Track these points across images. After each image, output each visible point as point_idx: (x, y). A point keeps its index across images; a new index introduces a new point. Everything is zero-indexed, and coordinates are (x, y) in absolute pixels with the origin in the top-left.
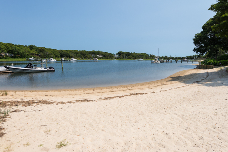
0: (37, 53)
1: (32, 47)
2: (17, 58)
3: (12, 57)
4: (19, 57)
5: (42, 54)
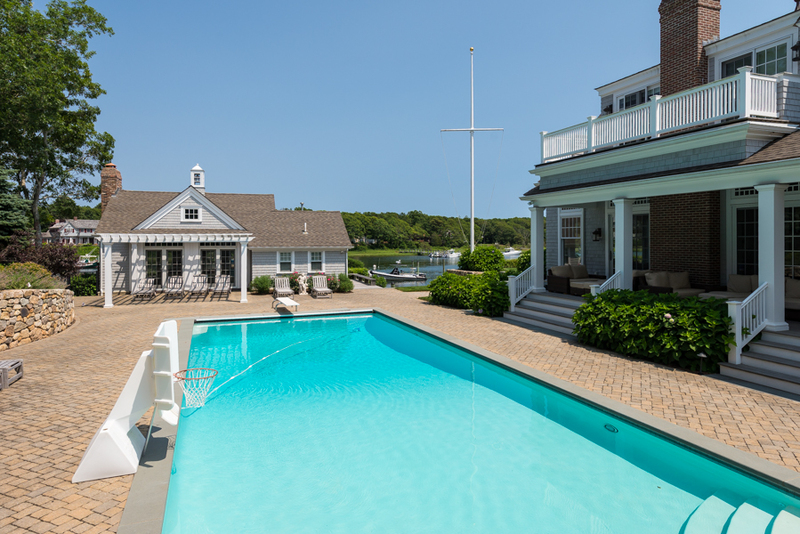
0: (424, 233)
1: (415, 217)
2: (381, 247)
3: (373, 247)
4: (386, 245)
5: (435, 235)
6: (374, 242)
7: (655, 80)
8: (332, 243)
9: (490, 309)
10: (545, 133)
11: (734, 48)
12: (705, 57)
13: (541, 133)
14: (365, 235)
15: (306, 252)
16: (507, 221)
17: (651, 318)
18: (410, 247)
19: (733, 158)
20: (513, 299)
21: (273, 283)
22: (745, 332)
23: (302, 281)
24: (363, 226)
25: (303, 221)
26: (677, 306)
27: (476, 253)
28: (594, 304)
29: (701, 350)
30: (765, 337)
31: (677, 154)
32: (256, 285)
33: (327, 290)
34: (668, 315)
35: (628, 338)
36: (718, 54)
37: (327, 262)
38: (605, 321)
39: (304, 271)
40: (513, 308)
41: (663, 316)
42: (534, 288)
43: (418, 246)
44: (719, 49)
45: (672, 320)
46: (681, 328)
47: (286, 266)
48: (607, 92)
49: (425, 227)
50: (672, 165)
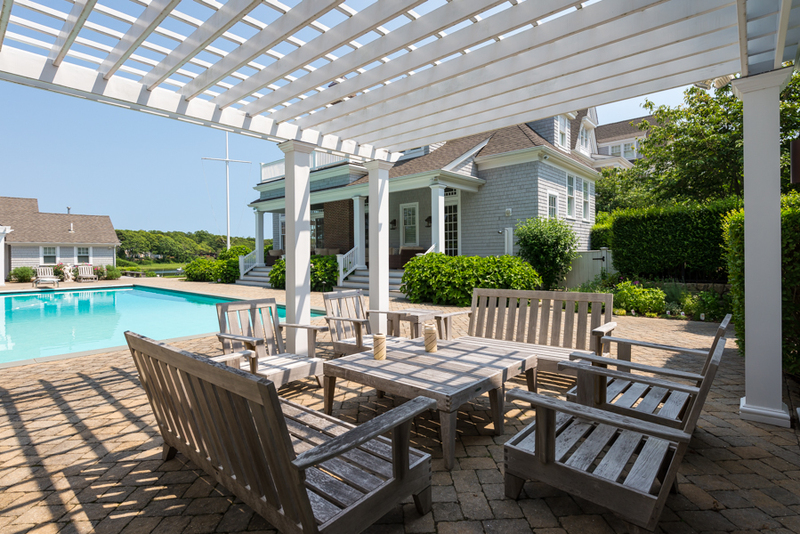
6: (160, 257)
8: (99, 241)
9: (226, 278)
10: (262, 164)
14: (151, 251)
15: (72, 248)
20: (242, 271)
21: (35, 273)
22: (345, 270)
23: (67, 270)
24: (148, 243)
25: (70, 222)
26: (317, 260)
27: (232, 250)
29: (324, 280)
30: (356, 273)
32: (16, 275)
33: (92, 275)
37: (94, 256)
39: (69, 264)
40: (242, 277)
42: (257, 264)
45: (314, 266)
46: (316, 270)
47: (49, 258)
49: (210, 245)
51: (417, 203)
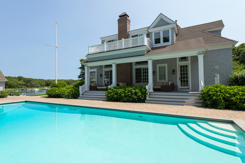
0: (24, 83)
1: (20, 78)
4: (7, 87)
5: (28, 84)
7: (117, 37)
10: (90, 46)
11: (134, 33)
12: (128, 34)
13: (89, 46)
16: (53, 80)
17: (129, 91)
18: (18, 87)
19: (142, 54)
20: (81, 93)
22: (149, 92)
26: (134, 88)
27: (58, 83)
28: (112, 90)
29: (142, 97)
31: (129, 53)
34: (133, 90)
35: (124, 97)
36: (131, 34)
38: (116, 94)
40: (81, 96)
41: (132, 91)
42: (86, 90)
43: (21, 87)
44: (131, 33)
45: (134, 91)
46: (137, 92)
48: (103, 39)
50: (127, 55)
51: (167, 64)
